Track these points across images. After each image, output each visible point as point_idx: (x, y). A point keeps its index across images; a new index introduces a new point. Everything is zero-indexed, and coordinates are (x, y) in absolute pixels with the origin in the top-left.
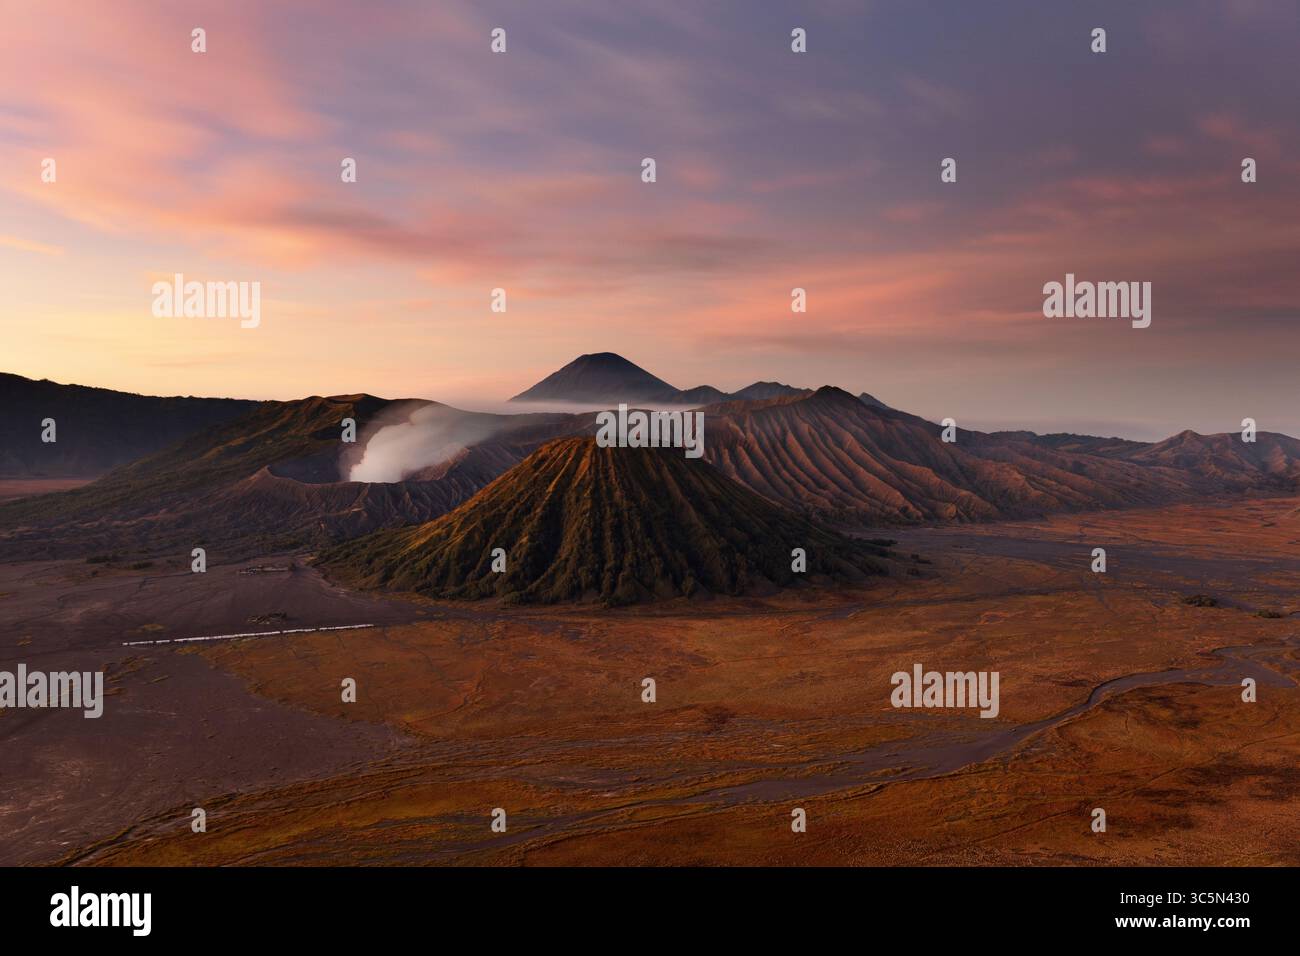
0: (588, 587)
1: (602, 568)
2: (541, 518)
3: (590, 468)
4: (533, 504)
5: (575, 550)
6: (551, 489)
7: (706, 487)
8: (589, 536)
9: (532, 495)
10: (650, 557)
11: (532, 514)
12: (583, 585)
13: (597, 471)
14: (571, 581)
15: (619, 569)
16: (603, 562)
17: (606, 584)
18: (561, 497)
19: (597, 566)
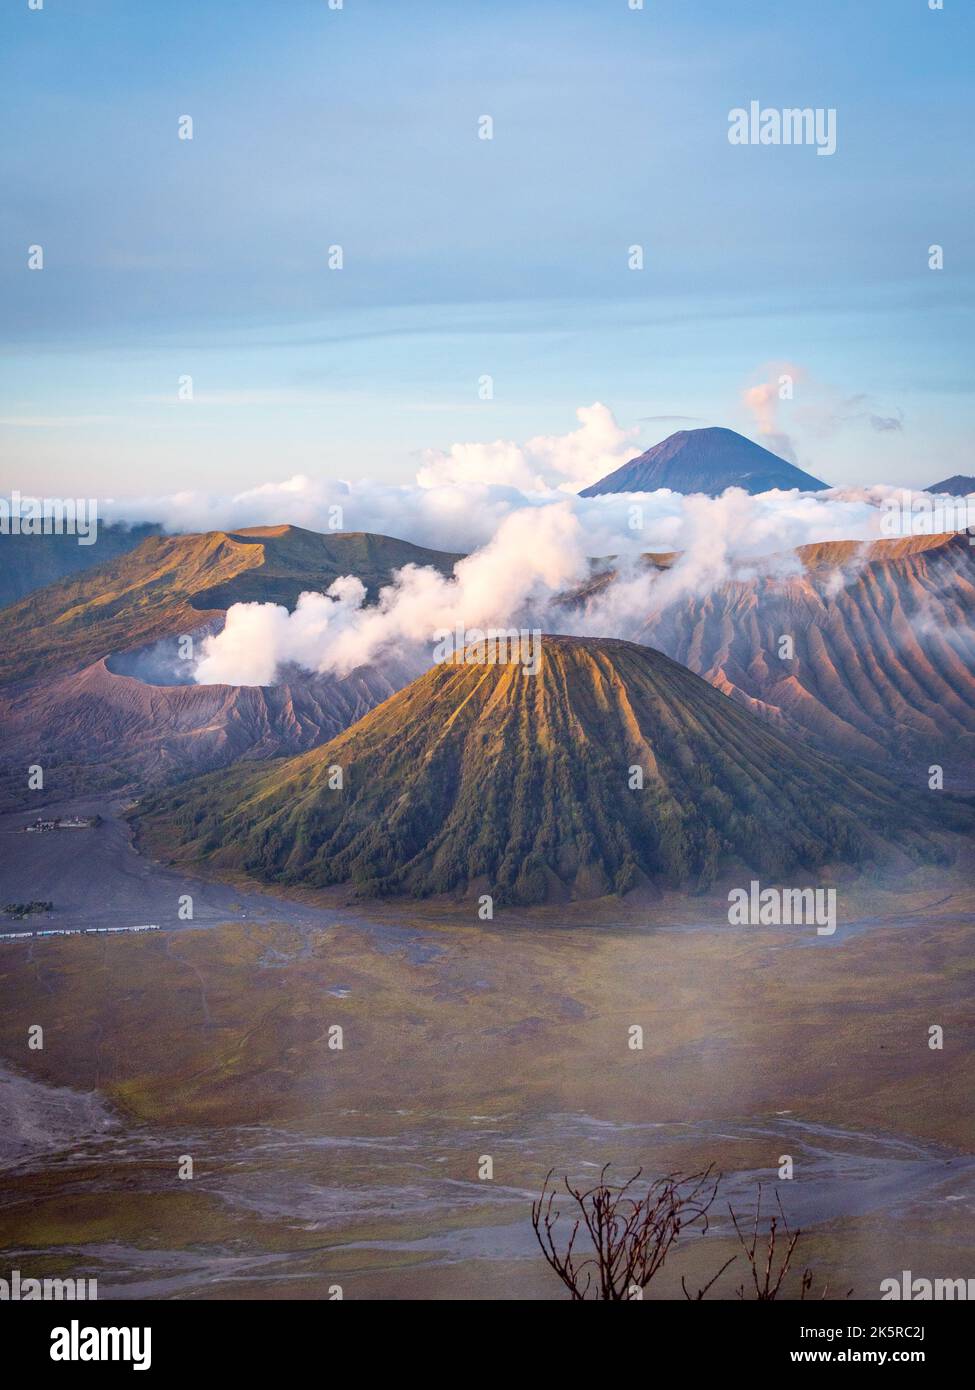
0: (475, 875)
1: (502, 847)
2: (431, 766)
3: (509, 692)
4: (423, 744)
5: (469, 818)
6: (451, 721)
7: (682, 721)
8: (491, 795)
9: (424, 729)
10: (575, 831)
11: (419, 759)
12: (470, 873)
13: (519, 696)
14: (454, 866)
15: (526, 848)
16: (508, 838)
17: (502, 872)
18: (464, 734)
19: (496, 842)
